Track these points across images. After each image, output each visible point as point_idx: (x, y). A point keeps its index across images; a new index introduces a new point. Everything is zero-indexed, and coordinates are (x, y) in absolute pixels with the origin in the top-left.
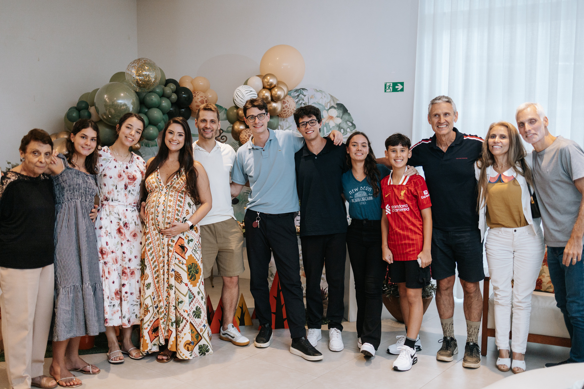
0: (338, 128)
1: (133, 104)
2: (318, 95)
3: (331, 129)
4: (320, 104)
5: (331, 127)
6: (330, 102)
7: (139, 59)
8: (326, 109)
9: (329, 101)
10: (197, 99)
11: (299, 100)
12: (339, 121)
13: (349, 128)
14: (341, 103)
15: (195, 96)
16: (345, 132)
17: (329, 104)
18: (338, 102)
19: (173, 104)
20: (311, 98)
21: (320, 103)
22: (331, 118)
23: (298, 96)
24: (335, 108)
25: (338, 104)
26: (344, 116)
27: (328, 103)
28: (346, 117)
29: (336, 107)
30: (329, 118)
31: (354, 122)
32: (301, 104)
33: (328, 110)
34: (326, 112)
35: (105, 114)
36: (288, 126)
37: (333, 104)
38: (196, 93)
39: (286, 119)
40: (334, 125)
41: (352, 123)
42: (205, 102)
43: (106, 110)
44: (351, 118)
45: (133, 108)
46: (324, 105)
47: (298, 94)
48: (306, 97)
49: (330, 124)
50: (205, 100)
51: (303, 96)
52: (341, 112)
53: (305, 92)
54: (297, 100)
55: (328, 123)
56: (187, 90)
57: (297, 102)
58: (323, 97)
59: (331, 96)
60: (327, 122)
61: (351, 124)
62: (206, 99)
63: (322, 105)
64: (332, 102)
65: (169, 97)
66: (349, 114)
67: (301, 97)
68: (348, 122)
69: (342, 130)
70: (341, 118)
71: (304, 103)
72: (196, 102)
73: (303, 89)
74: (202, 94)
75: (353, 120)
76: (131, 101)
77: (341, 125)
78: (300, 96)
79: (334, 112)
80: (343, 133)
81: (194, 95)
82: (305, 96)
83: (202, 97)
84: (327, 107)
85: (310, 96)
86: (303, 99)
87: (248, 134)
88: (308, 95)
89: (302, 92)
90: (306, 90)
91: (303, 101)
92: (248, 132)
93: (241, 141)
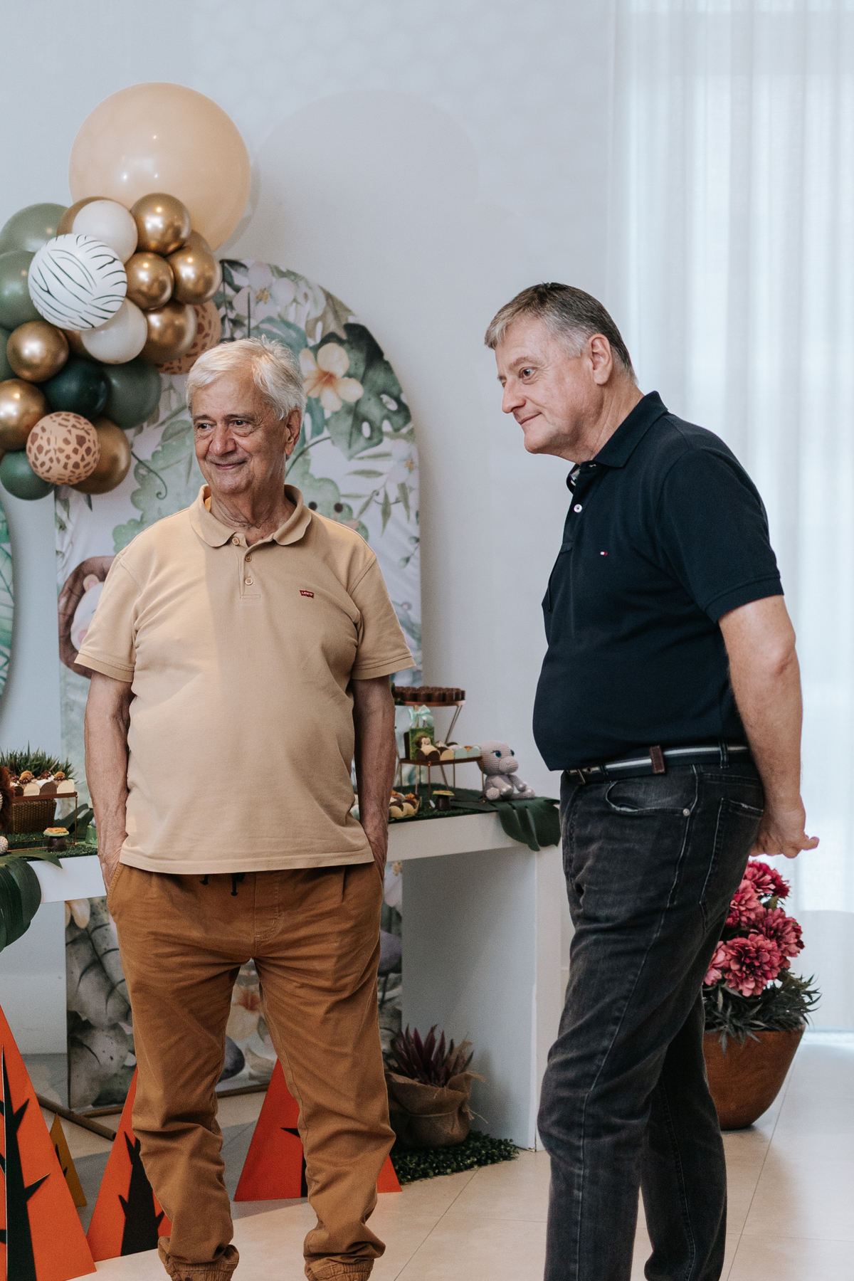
0: (350, 420)
2: (283, 290)
3: (326, 423)
4: (288, 325)
5: (328, 414)
6: (322, 318)
8: (312, 343)
9: (319, 313)
12: (353, 391)
13: (387, 417)
14: (362, 323)
16: (376, 434)
17: (320, 326)
18: (351, 320)
20: (259, 300)
21: (291, 319)
22: (327, 378)
24: (340, 342)
25: (351, 328)
26: (371, 374)
27: (317, 320)
28: (379, 377)
29: (344, 336)
30: (320, 378)
31: (404, 398)
33: (316, 349)
34: (311, 354)
37: (333, 327)
40: (337, 406)
41: (398, 400)
44: (395, 382)
46: (302, 326)
48: (243, 293)
49: (324, 403)
51: (231, 289)
52: (360, 356)
53: (238, 277)
55: (318, 400)
58: (301, 299)
59: (329, 297)
60: (314, 395)
61: (393, 406)
63: (298, 330)
64: (330, 317)
66: (388, 367)
67: (225, 293)
68: (385, 398)
69: (366, 428)
70: (363, 382)
71: (232, 315)
73: (235, 264)
75: (400, 391)
77: (364, 409)
78: (222, 288)
79: (338, 359)
80: (370, 438)
82: (237, 290)
84: (312, 335)
85: (256, 292)
86: (231, 303)
87: (75, 432)
88: (249, 286)
89: (230, 273)
90: (242, 269)
91: (229, 311)
92: (74, 426)
93: (38, 463)
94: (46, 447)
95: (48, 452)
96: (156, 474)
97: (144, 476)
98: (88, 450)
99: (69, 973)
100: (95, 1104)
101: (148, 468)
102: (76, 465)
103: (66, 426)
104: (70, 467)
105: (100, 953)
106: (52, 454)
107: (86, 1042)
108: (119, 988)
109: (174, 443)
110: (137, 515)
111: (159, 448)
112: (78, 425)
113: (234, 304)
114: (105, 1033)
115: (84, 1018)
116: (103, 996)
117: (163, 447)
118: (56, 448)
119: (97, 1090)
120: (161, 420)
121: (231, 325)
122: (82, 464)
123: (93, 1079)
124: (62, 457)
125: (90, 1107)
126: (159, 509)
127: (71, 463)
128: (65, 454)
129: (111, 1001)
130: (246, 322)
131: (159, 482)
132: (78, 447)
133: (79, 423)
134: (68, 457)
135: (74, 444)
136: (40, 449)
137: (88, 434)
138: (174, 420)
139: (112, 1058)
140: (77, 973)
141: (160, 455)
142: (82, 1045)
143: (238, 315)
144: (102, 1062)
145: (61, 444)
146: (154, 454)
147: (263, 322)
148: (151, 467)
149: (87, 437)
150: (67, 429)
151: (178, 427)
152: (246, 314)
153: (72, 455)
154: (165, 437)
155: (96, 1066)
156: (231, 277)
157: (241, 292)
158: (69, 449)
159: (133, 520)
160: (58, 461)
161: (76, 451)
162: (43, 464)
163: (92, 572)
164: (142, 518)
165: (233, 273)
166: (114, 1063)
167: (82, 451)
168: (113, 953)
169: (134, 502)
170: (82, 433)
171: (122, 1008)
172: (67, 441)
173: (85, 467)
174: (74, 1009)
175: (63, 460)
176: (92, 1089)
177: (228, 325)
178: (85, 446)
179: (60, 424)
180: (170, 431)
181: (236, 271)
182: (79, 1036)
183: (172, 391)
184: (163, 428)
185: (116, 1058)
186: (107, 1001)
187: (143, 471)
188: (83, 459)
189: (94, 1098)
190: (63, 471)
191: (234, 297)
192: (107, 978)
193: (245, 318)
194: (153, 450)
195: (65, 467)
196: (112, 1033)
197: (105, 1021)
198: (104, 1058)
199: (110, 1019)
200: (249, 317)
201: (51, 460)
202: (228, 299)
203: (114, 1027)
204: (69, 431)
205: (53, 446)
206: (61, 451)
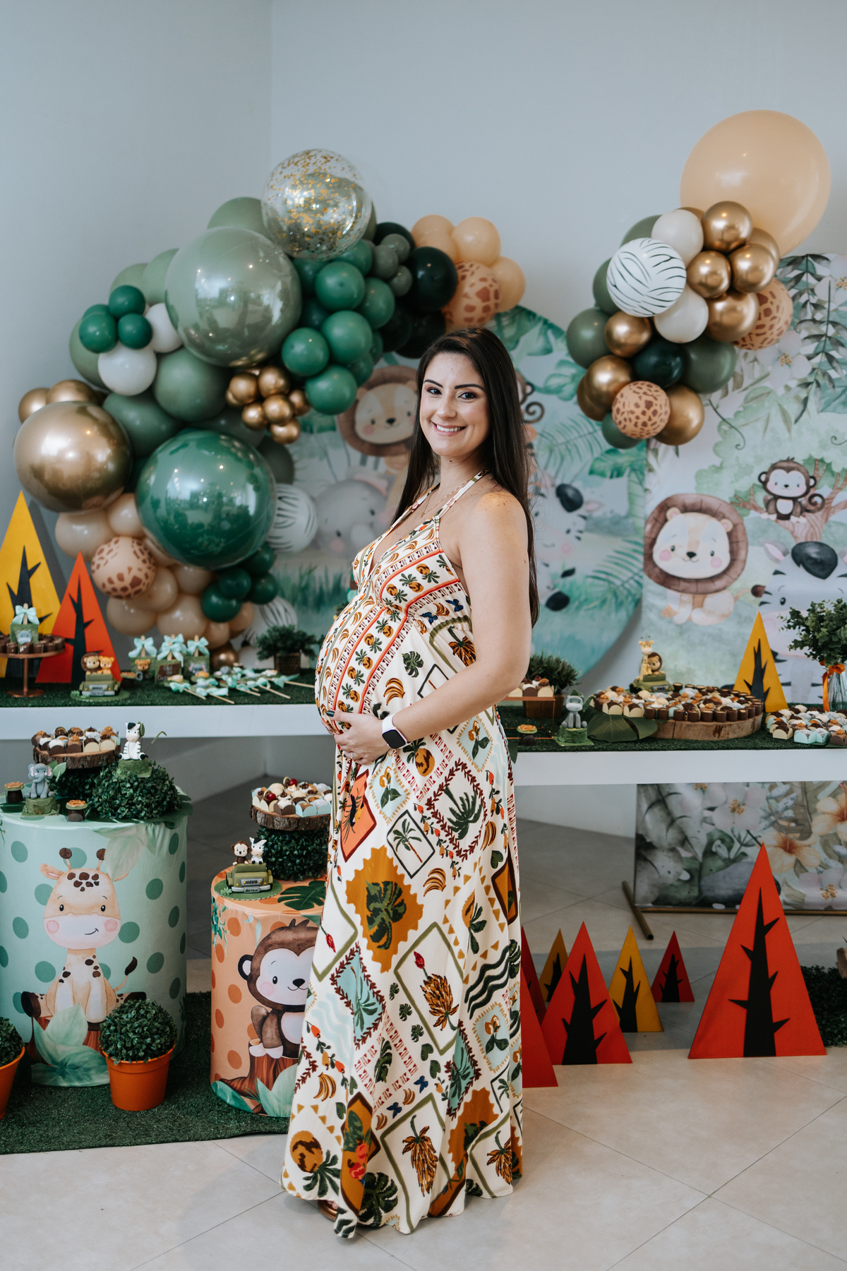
1: (284, 296)
7: (308, 153)
10: (471, 288)
11: (800, 294)
15: (464, 277)
19: (402, 301)
20: (839, 287)
23: (798, 278)
32: (804, 305)
35: (196, 327)
36: (757, 375)
38: (467, 266)
39: (751, 354)
42: (492, 295)
43: (201, 315)
45: (282, 311)
47: (797, 272)
48: (825, 282)
50: (492, 290)
51: (812, 280)
53: (820, 269)
54: (794, 292)
56: (437, 257)
57: (794, 298)
62: (496, 287)
65: (387, 280)
67: (807, 284)
71: (814, 300)
72: (466, 296)
73: (816, 257)
74: (482, 272)
76: (279, 286)
78: (804, 278)
81: (460, 273)
82: (819, 279)
83: (484, 280)
85: (836, 280)
86: (812, 290)
87: (645, 398)
88: (830, 276)
89: (813, 265)
90: (825, 261)
91: (811, 297)
92: (645, 393)
93: (617, 421)
94: (622, 410)
95: (623, 413)
96: (736, 429)
97: (725, 431)
98: (655, 413)
99: (639, 806)
100: (653, 903)
101: (730, 424)
102: (644, 424)
103: (638, 393)
104: (639, 425)
105: (664, 794)
106: (625, 415)
107: (649, 858)
108: (678, 822)
109: (755, 405)
110: (717, 462)
111: (741, 409)
112: (648, 392)
113: (816, 291)
114: (665, 853)
115: (648, 840)
116: (664, 826)
117: (745, 408)
118: (629, 410)
119: (656, 893)
120: (744, 386)
121: (812, 308)
122: (649, 423)
123: (654, 886)
124: (633, 417)
125: (650, 905)
126: (737, 457)
127: (640, 422)
128: (635, 415)
129: (671, 831)
130: (826, 306)
131: (738, 435)
132: (646, 410)
133: (650, 391)
134: (638, 418)
135: (643, 407)
136: (618, 410)
137: (656, 399)
138: (756, 386)
139: (669, 872)
140: (645, 806)
141: (742, 414)
142: (646, 860)
143: (819, 300)
144: (661, 874)
145: (632, 408)
146: (737, 414)
147: (841, 305)
148: (733, 424)
149: (654, 402)
150: (637, 396)
151: (759, 392)
152: (827, 299)
153: (641, 416)
154: (747, 400)
155: (656, 876)
156: (814, 268)
157: (823, 281)
158: (638, 412)
159: (714, 466)
160: (630, 420)
161: (644, 413)
162: (620, 423)
163: (674, 506)
164: (721, 464)
165: (816, 265)
166: (671, 876)
167: (649, 413)
168: (674, 796)
169: (716, 452)
170: (650, 399)
171: (680, 837)
172: (637, 406)
173: (653, 425)
174: (641, 832)
175: (634, 420)
176: (652, 893)
177: (809, 308)
178: (652, 409)
179: (635, 392)
180: (752, 395)
181: (819, 263)
182: (643, 853)
183: (756, 363)
184: (746, 392)
185: (673, 872)
186: (667, 830)
187: (725, 427)
188: (650, 419)
189: (653, 898)
190: (634, 428)
191: (815, 285)
192: (669, 813)
193: (825, 302)
194: (735, 410)
195: (636, 425)
196: (671, 854)
197: (665, 844)
198: (663, 872)
199: (670, 844)
200: (829, 301)
201: (625, 420)
202: (810, 287)
203: (673, 850)
204: (640, 397)
205: (627, 409)
206: (632, 412)
